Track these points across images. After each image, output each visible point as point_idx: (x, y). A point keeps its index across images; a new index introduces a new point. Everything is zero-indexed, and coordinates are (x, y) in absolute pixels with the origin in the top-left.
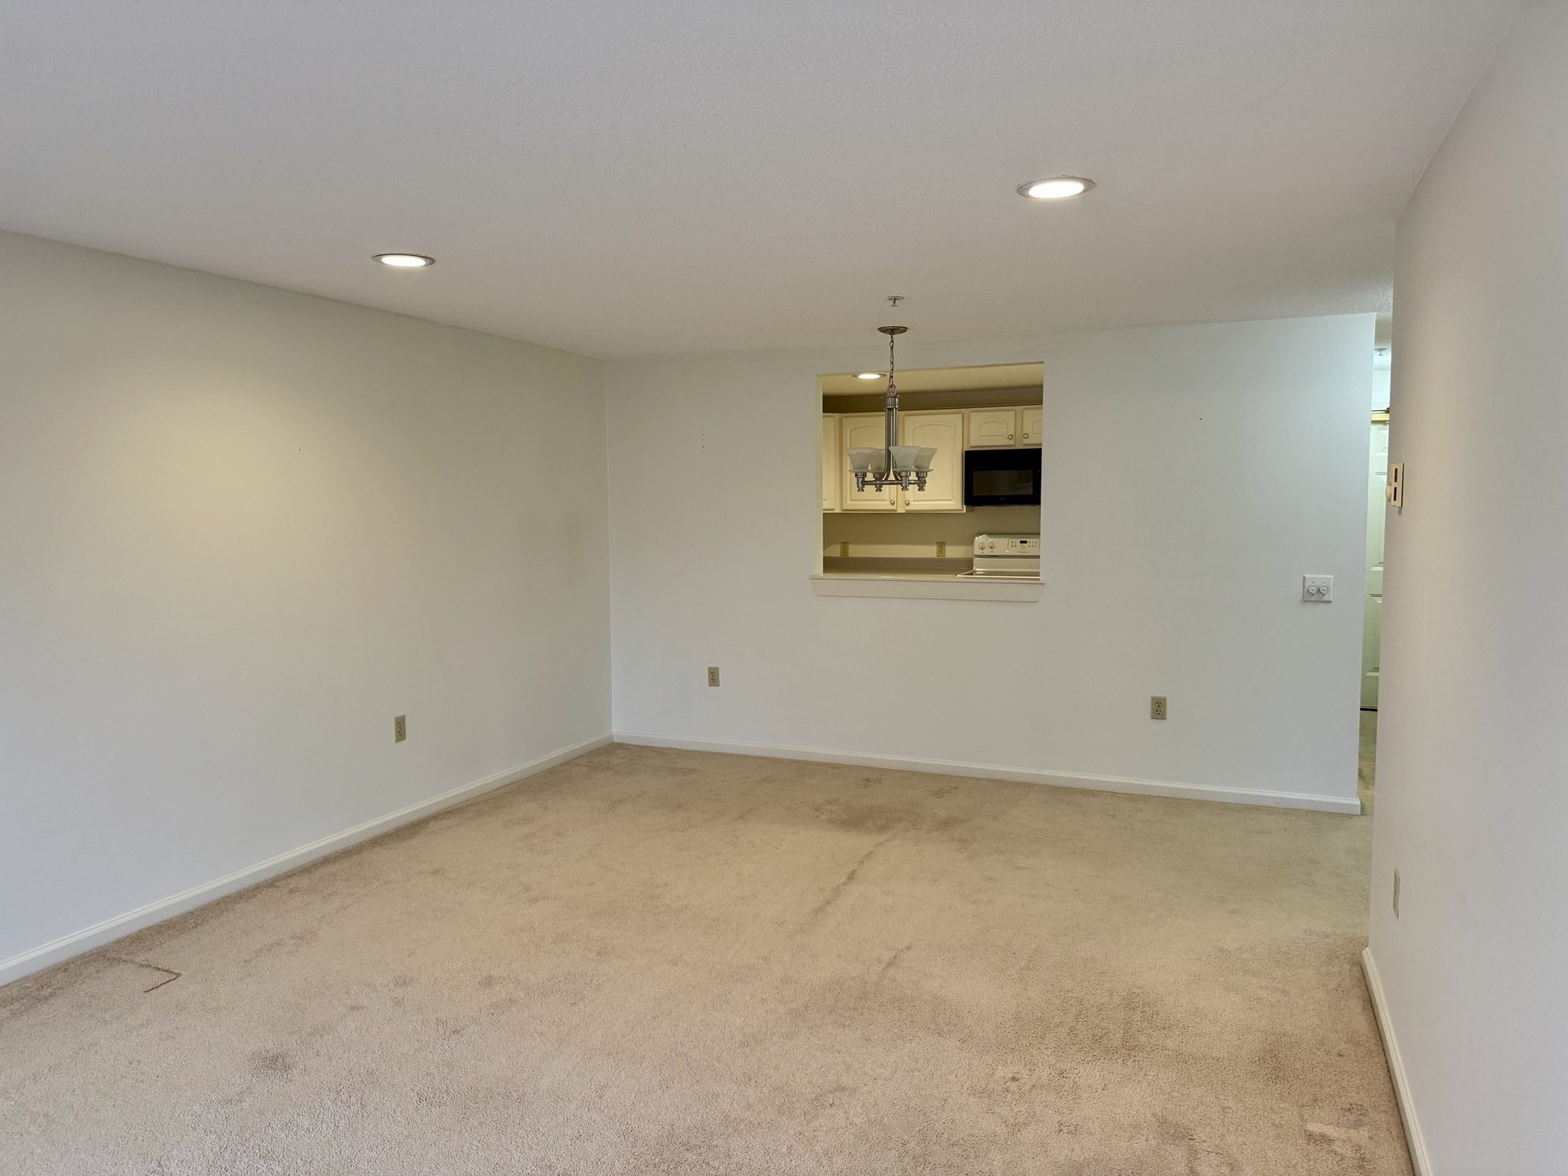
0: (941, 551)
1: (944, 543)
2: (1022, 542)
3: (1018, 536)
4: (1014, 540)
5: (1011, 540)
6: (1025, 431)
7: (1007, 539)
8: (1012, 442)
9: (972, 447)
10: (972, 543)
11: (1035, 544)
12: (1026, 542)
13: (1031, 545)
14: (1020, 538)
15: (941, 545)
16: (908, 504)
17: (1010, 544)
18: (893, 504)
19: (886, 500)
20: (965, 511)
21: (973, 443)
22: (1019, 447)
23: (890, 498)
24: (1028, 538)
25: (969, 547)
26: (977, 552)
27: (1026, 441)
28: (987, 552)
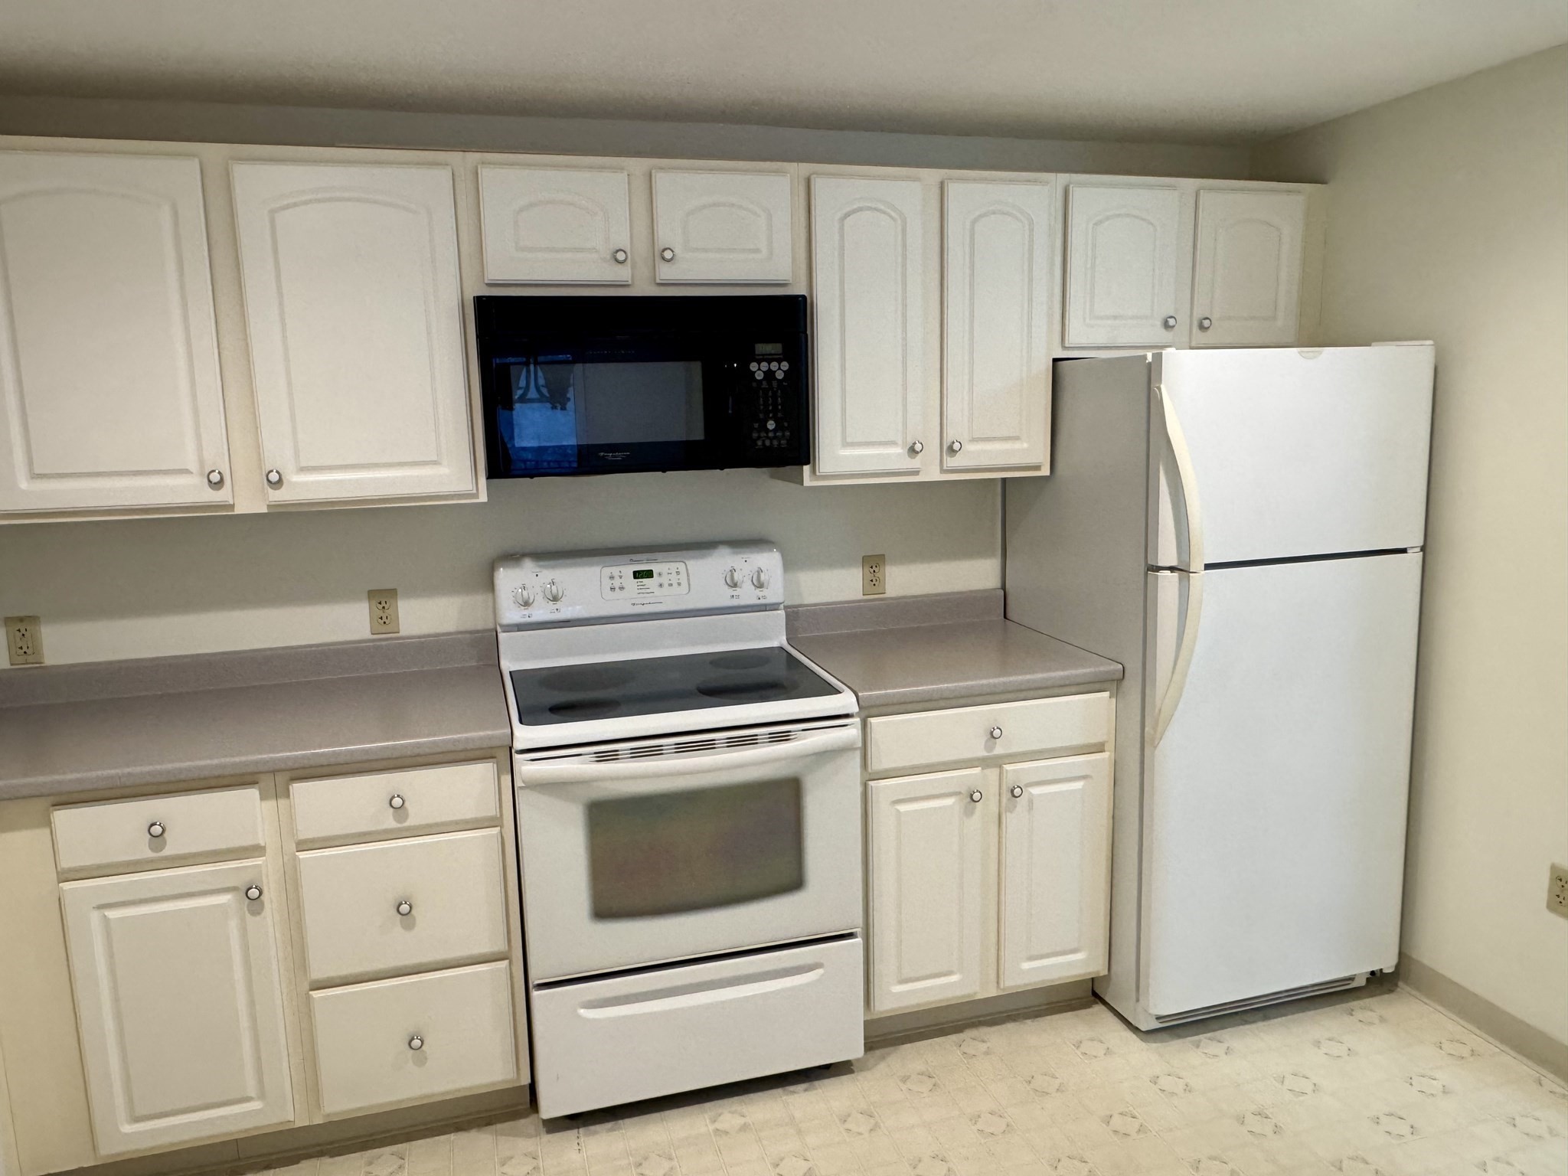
0: (384, 618)
1: (392, 593)
2: (637, 575)
3: (627, 557)
4: (615, 571)
5: (607, 571)
6: (661, 243)
7: (595, 570)
8: (623, 274)
9: (490, 285)
10: (490, 586)
11: (674, 579)
12: (649, 574)
13: (665, 580)
14: (632, 560)
15: (382, 598)
16: (280, 482)
17: (607, 583)
18: (219, 485)
19: (186, 472)
20: (483, 498)
21: (494, 274)
22: (643, 288)
23: (201, 462)
24: (655, 561)
25: (479, 599)
26: (512, 615)
27: (666, 272)
28: (541, 612)
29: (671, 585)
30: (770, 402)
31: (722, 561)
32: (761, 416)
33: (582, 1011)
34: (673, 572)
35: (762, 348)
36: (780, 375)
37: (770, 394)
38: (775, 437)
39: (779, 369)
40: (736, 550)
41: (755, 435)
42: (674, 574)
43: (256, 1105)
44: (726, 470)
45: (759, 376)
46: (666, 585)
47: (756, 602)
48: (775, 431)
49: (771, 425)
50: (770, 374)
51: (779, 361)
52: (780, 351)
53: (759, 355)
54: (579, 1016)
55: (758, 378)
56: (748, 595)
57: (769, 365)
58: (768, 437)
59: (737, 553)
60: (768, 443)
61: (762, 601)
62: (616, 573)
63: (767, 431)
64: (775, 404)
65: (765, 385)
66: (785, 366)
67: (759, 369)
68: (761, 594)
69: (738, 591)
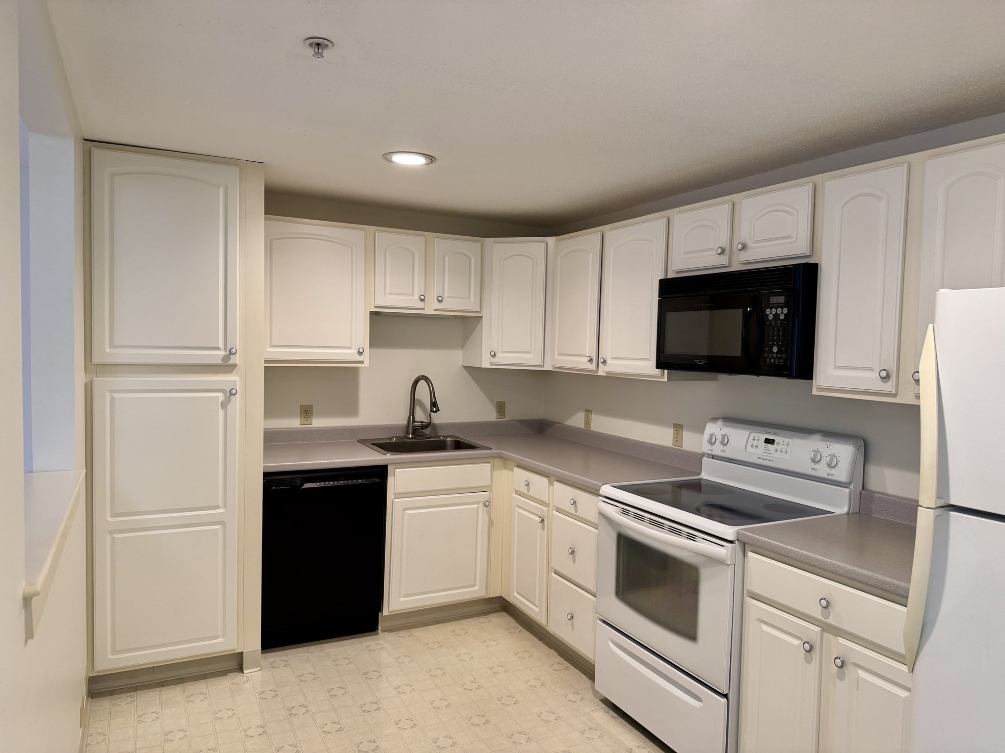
0: (678, 438)
1: (681, 426)
2: (767, 441)
4: (757, 435)
5: (753, 435)
7: (747, 433)
8: (723, 260)
11: (785, 448)
12: (773, 442)
13: (779, 448)
14: (766, 432)
15: (677, 428)
16: (604, 363)
17: (751, 442)
20: (665, 379)
24: (778, 435)
26: (706, 448)
28: (717, 450)
29: (781, 451)
30: (776, 334)
31: (815, 443)
32: (770, 343)
33: (610, 642)
34: (786, 443)
35: (774, 300)
36: (782, 317)
37: (776, 329)
38: (777, 357)
39: (782, 313)
40: (826, 439)
41: (766, 355)
42: (786, 445)
43: (537, 610)
44: (761, 377)
45: (771, 317)
46: (779, 451)
47: (826, 476)
48: (777, 353)
49: (775, 349)
50: (776, 316)
51: (782, 308)
52: (783, 302)
53: (771, 304)
54: (608, 643)
55: (770, 319)
56: (822, 470)
57: (777, 310)
58: (773, 357)
59: (823, 440)
60: (772, 361)
61: (830, 477)
62: (757, 438)
63: (773, 353)
64: (778, 336)
65: (773, 324)
66: (785, 310)
67: (771, 313)
68: (830, 472)
69: (817, 466)
